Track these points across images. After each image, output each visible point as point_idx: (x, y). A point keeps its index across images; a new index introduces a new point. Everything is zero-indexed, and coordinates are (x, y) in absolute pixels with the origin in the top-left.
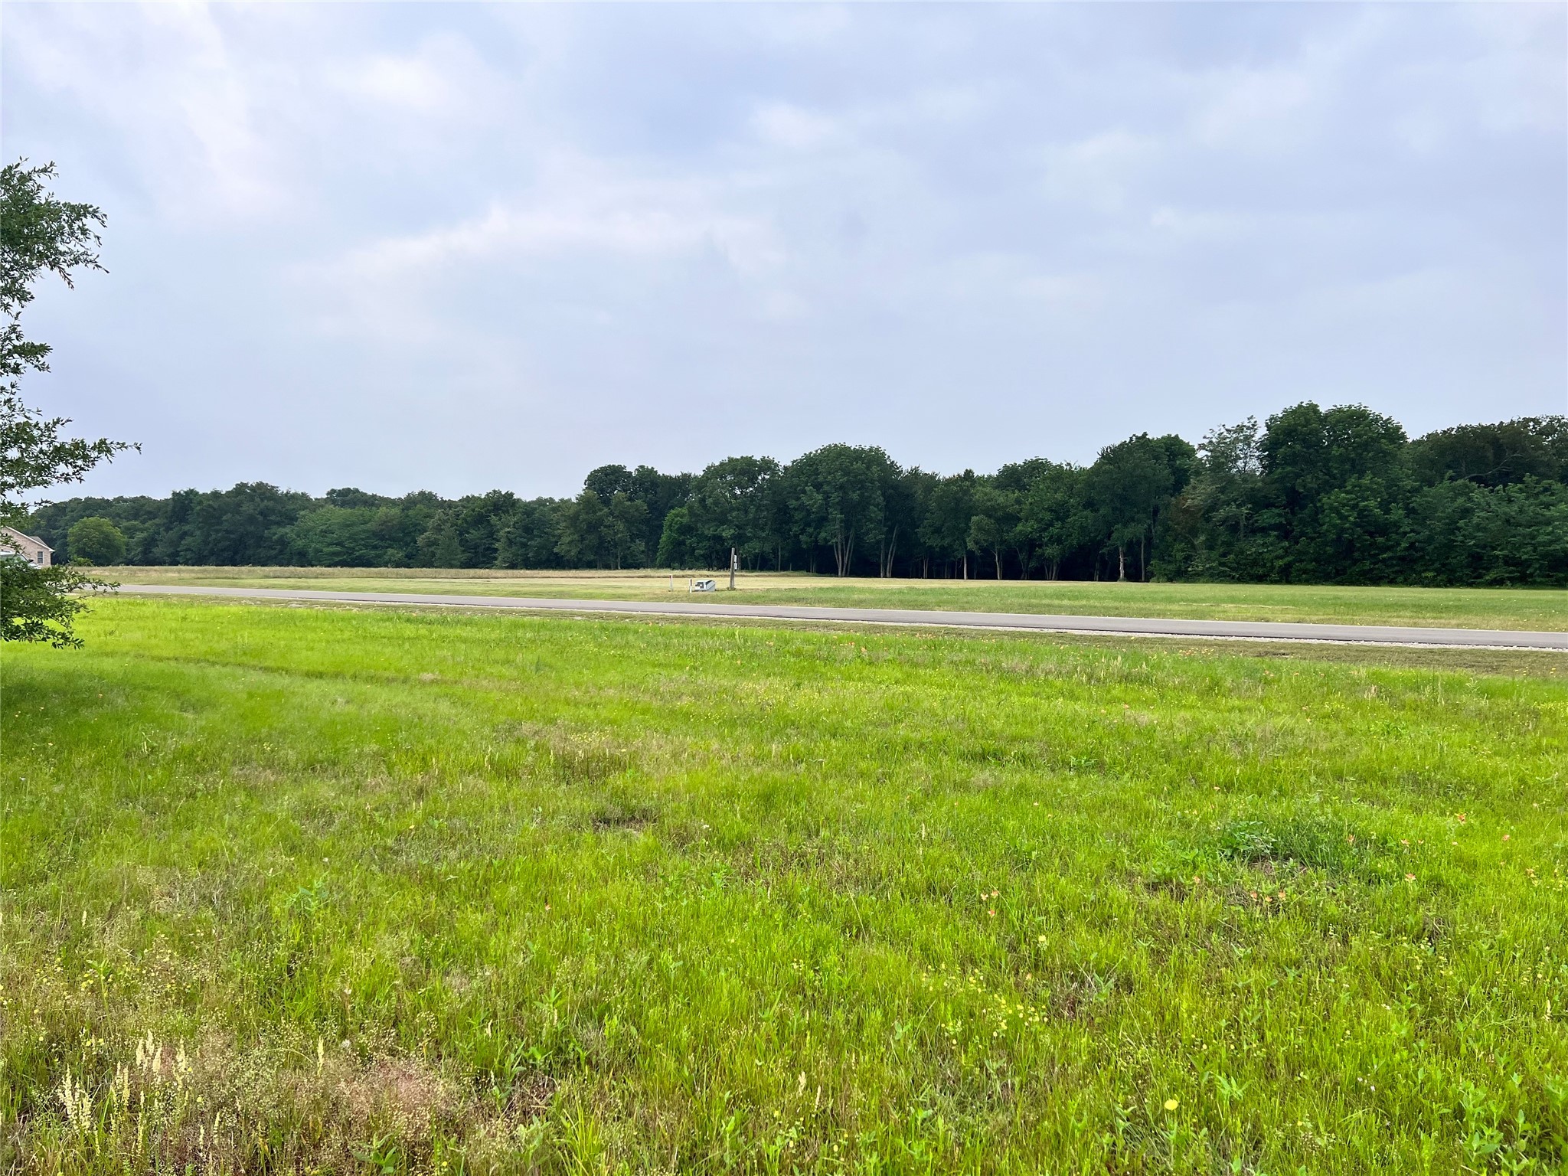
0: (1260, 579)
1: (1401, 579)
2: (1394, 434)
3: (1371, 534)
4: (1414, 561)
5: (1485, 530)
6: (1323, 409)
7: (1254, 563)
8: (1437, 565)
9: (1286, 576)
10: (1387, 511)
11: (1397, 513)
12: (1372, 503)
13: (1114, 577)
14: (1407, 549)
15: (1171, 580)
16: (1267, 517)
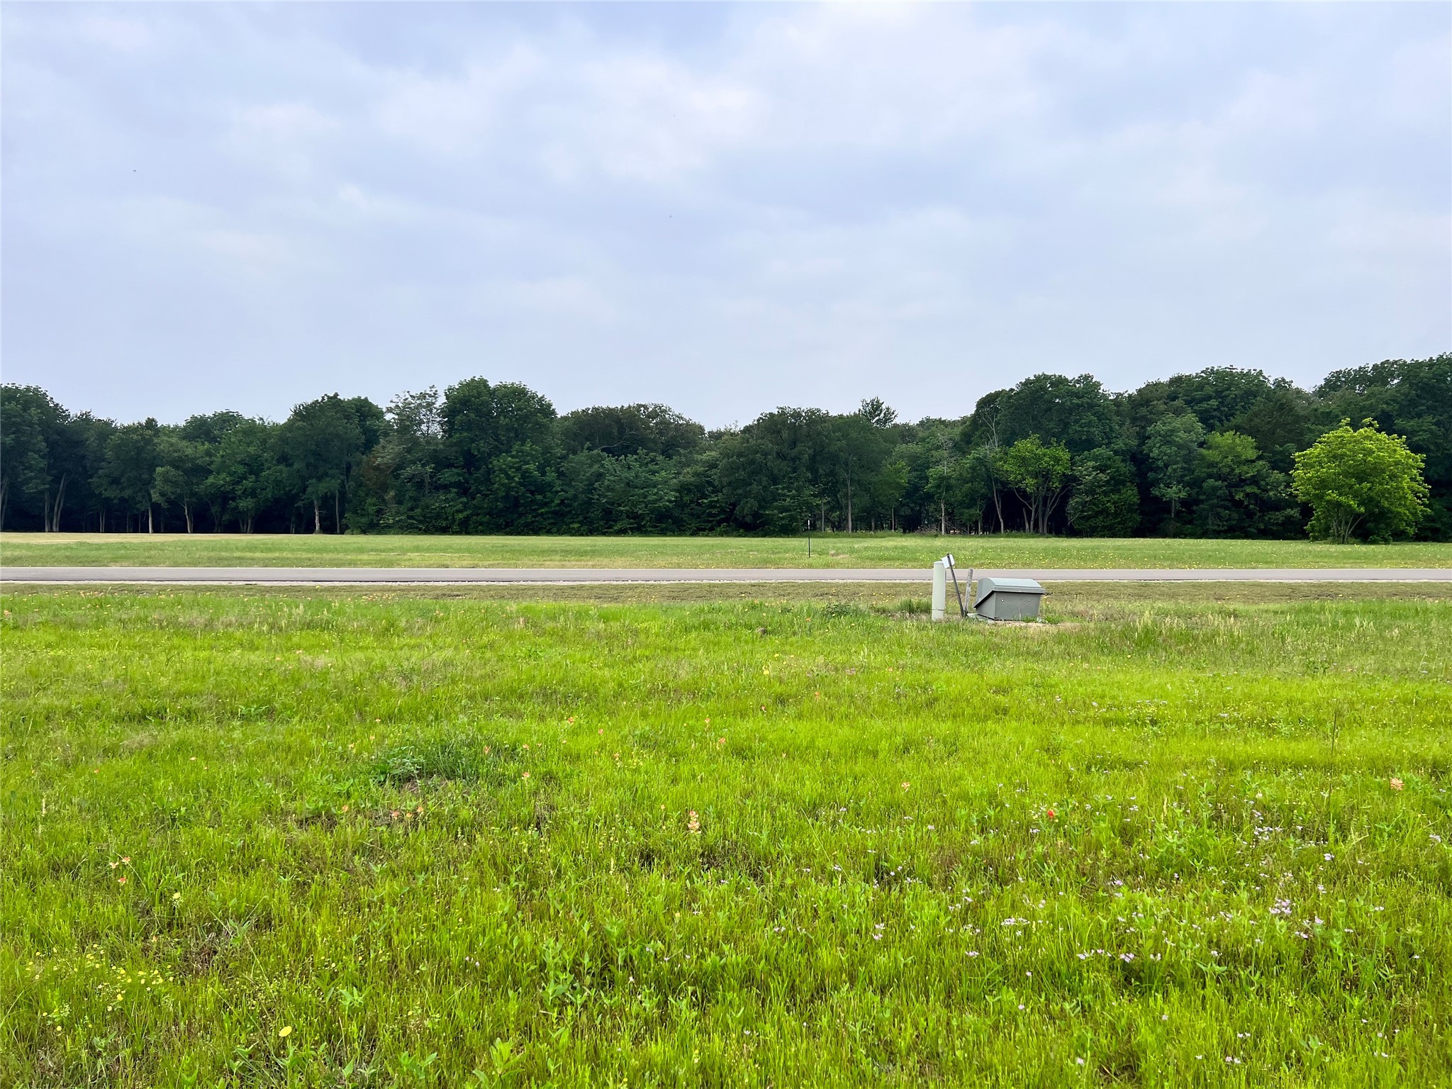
0: (444, 531)
1: (554, 530)
2: (547, 410)
3: (532, 493)
4: (563, 515)
5: (613, 490)
6: (492, 384)
7: (438, 516)
8: (581, 518)
9: (465, 528)
10: (544, 473)
11: (551, 476)
12: (532, 467)
13: (309, 529)
14: (558, 505)
15: (364, 532)
16: (448, 476)
